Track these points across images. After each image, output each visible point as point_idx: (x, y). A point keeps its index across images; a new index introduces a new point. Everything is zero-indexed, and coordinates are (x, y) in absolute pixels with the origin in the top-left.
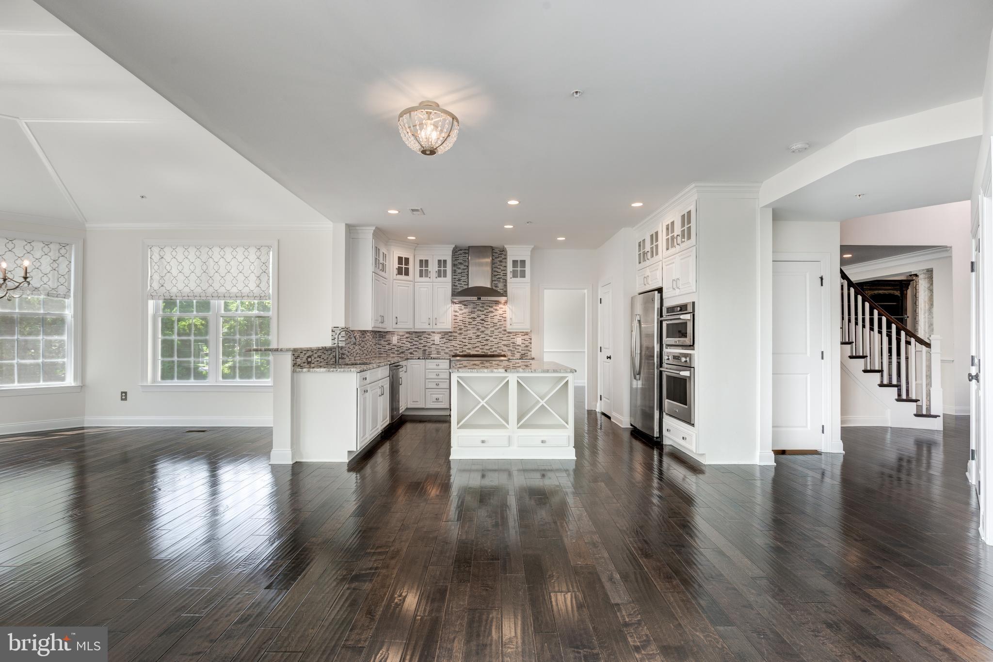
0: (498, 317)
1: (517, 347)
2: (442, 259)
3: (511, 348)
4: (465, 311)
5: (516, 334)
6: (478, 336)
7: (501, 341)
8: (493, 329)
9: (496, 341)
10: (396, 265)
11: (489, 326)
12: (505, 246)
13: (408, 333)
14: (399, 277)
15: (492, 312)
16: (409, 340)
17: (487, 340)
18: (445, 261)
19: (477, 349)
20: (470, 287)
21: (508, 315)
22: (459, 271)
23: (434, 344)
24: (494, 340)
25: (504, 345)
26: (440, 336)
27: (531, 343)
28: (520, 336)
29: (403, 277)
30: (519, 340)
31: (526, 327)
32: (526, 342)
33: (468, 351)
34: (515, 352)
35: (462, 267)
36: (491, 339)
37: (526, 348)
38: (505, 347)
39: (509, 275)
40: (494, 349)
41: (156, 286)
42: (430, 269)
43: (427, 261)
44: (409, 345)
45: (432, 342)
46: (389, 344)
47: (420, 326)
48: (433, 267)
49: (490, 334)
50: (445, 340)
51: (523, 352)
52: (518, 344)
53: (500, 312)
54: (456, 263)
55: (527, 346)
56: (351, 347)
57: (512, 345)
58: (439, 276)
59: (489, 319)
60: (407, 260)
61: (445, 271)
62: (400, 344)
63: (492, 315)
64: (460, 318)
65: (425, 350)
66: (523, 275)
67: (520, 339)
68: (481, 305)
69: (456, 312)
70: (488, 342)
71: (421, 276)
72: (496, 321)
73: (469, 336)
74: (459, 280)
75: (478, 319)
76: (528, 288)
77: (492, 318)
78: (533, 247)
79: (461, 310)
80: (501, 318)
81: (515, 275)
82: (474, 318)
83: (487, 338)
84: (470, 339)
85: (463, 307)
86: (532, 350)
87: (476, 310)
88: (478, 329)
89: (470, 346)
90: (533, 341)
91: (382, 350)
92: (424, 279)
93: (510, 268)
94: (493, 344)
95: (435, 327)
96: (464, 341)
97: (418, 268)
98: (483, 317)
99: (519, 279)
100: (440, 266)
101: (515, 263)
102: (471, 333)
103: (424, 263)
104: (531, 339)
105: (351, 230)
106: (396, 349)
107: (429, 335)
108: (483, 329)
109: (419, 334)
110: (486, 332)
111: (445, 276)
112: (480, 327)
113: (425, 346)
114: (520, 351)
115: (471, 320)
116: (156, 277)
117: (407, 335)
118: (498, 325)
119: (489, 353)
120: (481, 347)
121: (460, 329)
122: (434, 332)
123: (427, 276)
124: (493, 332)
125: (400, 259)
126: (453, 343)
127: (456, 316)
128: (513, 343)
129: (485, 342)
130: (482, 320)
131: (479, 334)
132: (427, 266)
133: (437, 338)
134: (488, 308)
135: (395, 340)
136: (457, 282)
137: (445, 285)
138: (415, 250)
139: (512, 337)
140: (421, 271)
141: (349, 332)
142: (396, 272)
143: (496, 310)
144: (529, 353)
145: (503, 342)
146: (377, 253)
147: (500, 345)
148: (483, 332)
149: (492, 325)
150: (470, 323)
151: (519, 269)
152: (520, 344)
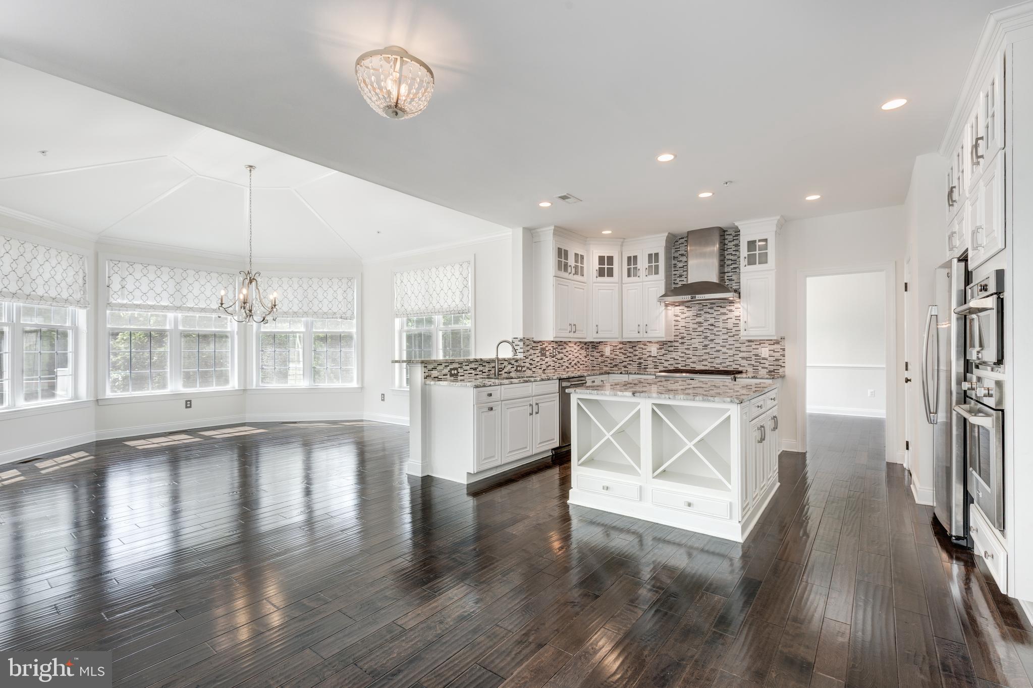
0: (733, 321)
1: (762, 361)
2: (653, 252)
3: (753, 362)
4: (688, 314)
5: (761, 342)
6: (706, 346)
7: (738, 352)
8: (726, 337)
9: (731, 352)
10: (596, 266)
11: (720, 333)
12: (737, 224)
13: (622, 343)
14: (601, 279)
15: (725, 314)
16: (622, 351)
17: (718, 351)
18: (657, 255)
19: (704, 363)
20: (689, 282)
21: (744, 318)
22: (681, 265)
23: (650, 356)
24: (727, 351)
25: (743, 358)
26: (657, 346)
27: (784, 356)
28: (766, 345)
29: (606, 279)
30: (765, 352)
31: (770, 331)
32: (775, 354)
33: (693, 365)
34: (760, 368)
35: (684, 259)
36: (724, 350)
37: (776, 363)
38: (744, 361)
39: (743, 262)
40: (728, 363)
41: (399, 306)
42: (639, 266)
43: (635, 257)
44: (622, 357)
45: (648, 354)
46: (602, 356)
47: (631, 335)
48: (643, 263)
49: (722, 344)
50: (663, 351)
51: (772, 368)
52: (763, 356)
53: (736, 312)
54: (677, 255)
55: (777, 360)
56: (538, 359)
57: (754, 357)
58: (650, 273)
59: (721, 324)
60: (610, 259)
61: (657, 267)
62: (613, 356)
63: (725, 317)
64: (682, 323)
65: (640, 363)
66: (764, 259)
67: (767, 349)
68: (709, 306)
69: (677, 316)
70: (720, 354)
71: (629, 275)
72: (730, 326)
73: (693, 346)
74: (681, 276)
75: (706, 324)
76: (771, 278)
77: (725, 322)
78: (778, 217)
79: (683, 313)
80: (737, 321)
81: (751, 261)
82: (700, 323)
83: (718, 348)
84: (696, 349)
85: (686, 309)
86: (785, 365)
87: (702, 312)
88: (706, 337)
89: (694, 359)
90: (786, 353)
91: (595, 363)
92: (632, 279)
93: (744, 252)
94: (726, 356)
95: (646, 335)
96: (687, 352)
97: (625, 267)
98: (712, 321)
99: (757, 267)
100: (650, 261)
101: (751, 245)
102: (696, 343)
103: (632, 260)
104: (784, 350)
105: (531, 235)
106: (609, 361)
107: (645, 345)
108: (712, 337)
109: (633, 344)
110: (716, 341)
111: (657, 273)
112: (708, 335)
113: (640, 359)
114: (766, 366)
115: (696, 326)
116: (399, 299)
117: (621, 346)
118: (733, 331)
119: (721, 369)
120: (710, 360)
121: (683, 338)
122: (650, 342)
123: (635, 275)
124: (725, 341)
125: (601, 259)
126: (674, 355)
127: (677, 321)
128: (756, 355)
129: (716, 354)
130: (712, 325)
131: (707, 343)
132: (635, 263)
133: (654, 349)
134: (719, 308)
135: (607, 351)
136: (678, 279)
137: (657, 284)
138: (622, 245)
139: (754, 347)
140: (629, 270)
141: (530, 344)
142: (595, 273)
143: (731, 311)
144: (781, 370)
145: (741, 355)
146: (562, 253)
147: (736, 358)
148: (712, 340)
149: (725, 331)
150: (695, 330)
151: (757, 252)
152: (767, 356)
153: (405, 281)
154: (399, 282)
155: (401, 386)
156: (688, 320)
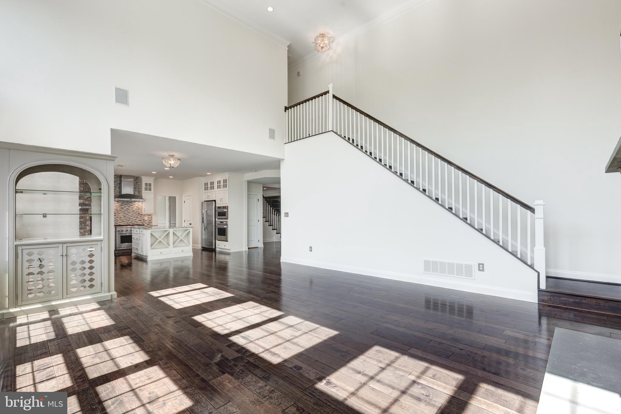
0: (135, 208)
1: (145, 221)
3: (142, 222)
4: (117, 204)
5: (145, 215)
6: (125, 216)
7: (137, 218)
8: (133, 213)
9: (134, 218)
11: (131, 212)
12: (141, 176)
15: (132, 205)
17: (130, 218)
19: (124, 222)
20: (123, 193)
21: (143, 207)
24: (133, 218)
25: (139, 220)
27: (152, 219)
28: (146, 216)
30: (146, 218)
31: (149, 212)
32: (149, 219)
33: (120, 224)
34: (144, 224)
36: (132, 218)
37: (149, 222)
39: (143, 189)
40: (133, 222)
49: (131, 216)
52: (146, 220)
53: (137, 205)
55: (150, 221)
59: (131, 209)
63: (132, 207)
66: (150, 190)
68: (127, 202)
70: (130, 219)
73: (120, 216)
75: (125, 208)
76: (152, 196)
77: (132, 208)
78: (155, 178)
80: (137, 208)
81: (146, 189)
82: (122, 208)
83: (130, 217)
84: (121, 217)
85: (117, 203)
86: (153, 222)
87: (123, 204)
88: (125, 213)
89: (120, 221)
90: (153, 218)
93: (144, 186)
94: (133, 220)
96: (117, 219)
98: (127, 207)
99: (148, 191)
101: (146, 184)
108: (127, 213)
110: (129, 215)
114: (146, 223)
115: (121, 209)
118: (135, 211)
120: (126, 221)
124: (133, 214)
128: (143, 219)
129: (129, 219)
130: (127, 209)
131: (125, 215)
134: (130, 203)
139: (142, 217)
143: (134, 204)
144: (151, 224)
145: (138, 219)
147: (136, 220)
148: (127, 214)
149: (132, 211)
150: (120, 210)
151: (148, 187)
152: (147, 220)
156: (117, 207)
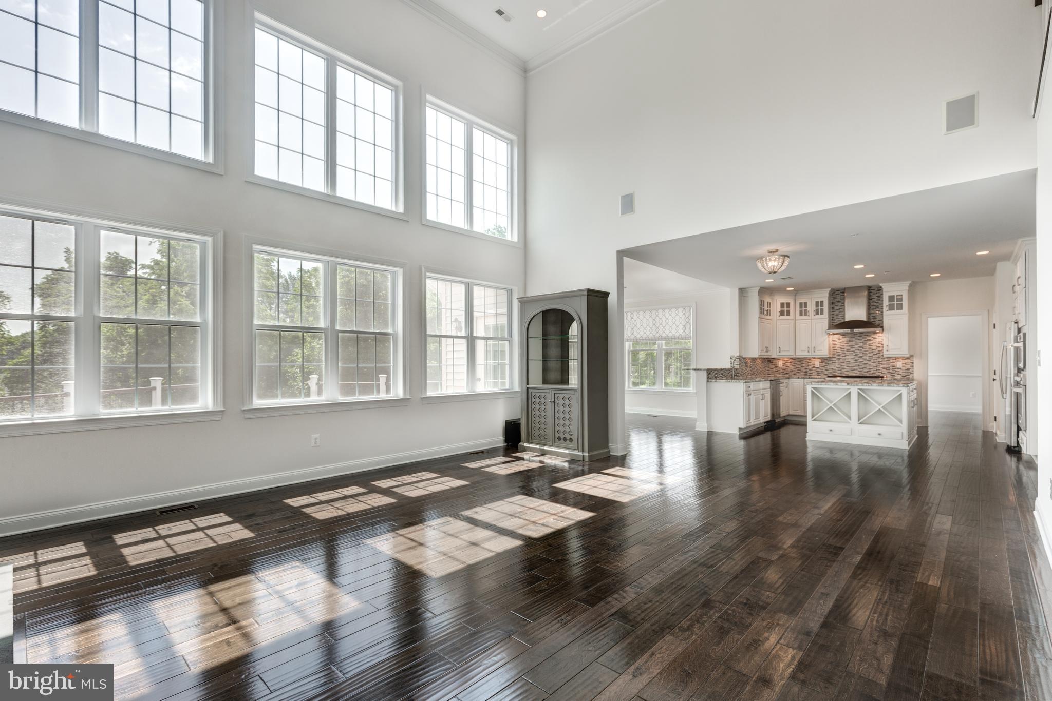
0: (877, 344)
1: (898, 370)
2: (819, 301)
3: (891, 371)
5: (896, 358)
6: (856, 360)
7: (880, 365)
8: (871, 355)
9: (875, 365)
10: (779, 309)
11: (867, 352)
12: (881, 285)
13: (792, 359)
14: (782, 317)
15: (870, 340)
16: (792, 364)
17: (865, 364)
18: (822, 302)
19: (855, 371)
20: (846, 320)
21: (885, 343)
22: (838, 308)
23: (814, 367)
24: (872, 364)
25: (884, 368)
26: (820, 361)
27: (913, 367)
28: (900, 360)
29: (785, 317)
30: (899, 364)
31: (905, 352)
32: (906, 366)
33: (847, 373)
34: (896, 375)
35: (840, 304)
36: (870, 363)
37: (907, 371)
38: (885, 370)
39: (885, 309)
40: (872, 372)
41: (629, 334)
42: (808, 309)
43: (806, 304)
44: (792, 368)
45: (813, 366)
46: (776, 367)
47: (801, 353)
48: (811, 307)
49: (868, 359)
50: (824, 364)
51: (904, 374)
52: (898, 367)
53: (879, 340)
54: (834, 301)
55: (908, 369)
56: (744, 369)
57: (891, 368)
58: (817, 313)
59: (867, 347)
60: (788, 305)
61: (822, 310)
62: (785, 367)
63: (871, 342)
64: (839, 346)
65: (806, 372)
66: (900, 307)
67: (901, 363)
68: (859, 335)
69: (834, 341)
70: (867, 366)
71: (801, 314)
72: (874, 348)
73: (847, 361)
74: (837, 315)
75: (856, 346)
76: (905, 319)
77: (870, 345)
78: (910, 282)
79: (839, 339)
80: (880, 345)
81: (891, 308)
82: (852, 346)
83: (866, 362)
84: (849, 363)
85: (841, 337)
86: (914, 372)
87: (853, 339)
88: (856, 355)
89: (848, 369)
90: (915, 365)
91: (770, 372)
92: (803, 317)
93: (886, 302)
94: (871, 367)
95: (814, 354)
96: (842, 364)
97: (798, 309)
98: (861, 345)
99: (895, 312)
100: (817, 306)
101: (891, 298)
102: (850, 358)
103: (803, 305)
104: (913, 363)
105: (742, 291)
106: (782, 371)
107: (810, 360)
108: (861, 355)
109: (801, 360)
110: (864, 357)
111: (822, 313)
112: (858, 353)
113: (806, 369)
114: (901, 373)
115: (849, 348)
116: (629, 329)
117: (791, 360)
118: (877, 351)
119: (868, 375)
120: (859, 370)
121: (839, 355)
122: (814, 358)
123: (806, 314)
124: (871, 357)
125: (782, 305)
126: (832, 366)
127: (835, 344)
128: (893, 367)
129: (863, 366)
130: (861, 347)
131: (858, 358)
132: (806, 306)
133: (817, 363)
134: (865, 337)
135: (780, 364)
136: (835, 317)
137: (823, 320)
138: (795, 296)
139: (891, 361)
140: (801, 311)
141: (742, 359)
142: (778, 314)
143: (874, 338)
144: (911, 376)
145: (882, 366)
146: (762, 303)
147: (878, 368)
148: (861, 357)
149: (871, 351)
150: (848, 350)
151: (895, 303)
152: (901, 367)
153: (635, 318)
154: (629, 318)
155: (629, 387)
156: (843, 344)
